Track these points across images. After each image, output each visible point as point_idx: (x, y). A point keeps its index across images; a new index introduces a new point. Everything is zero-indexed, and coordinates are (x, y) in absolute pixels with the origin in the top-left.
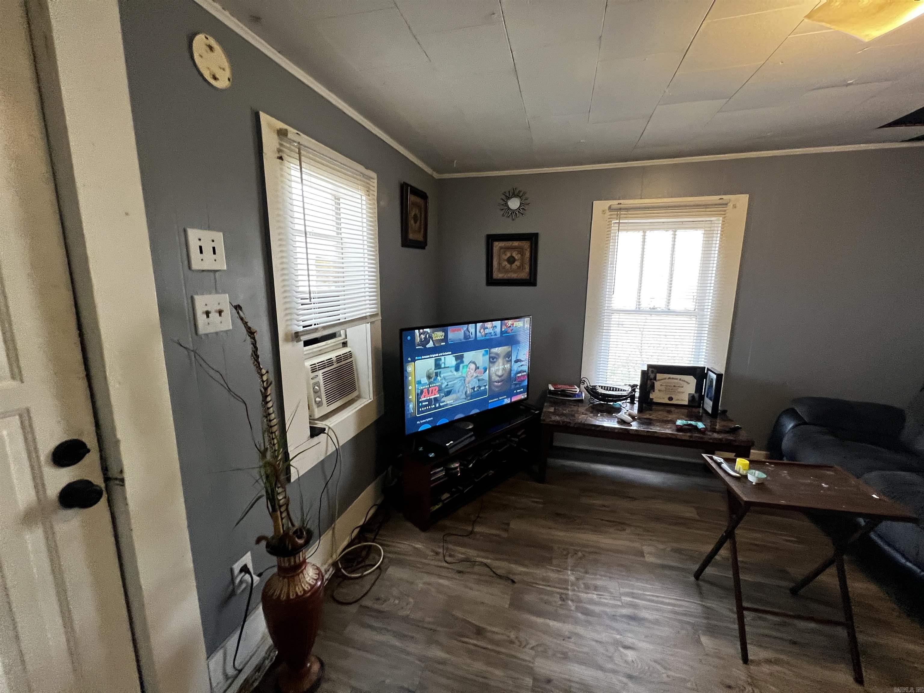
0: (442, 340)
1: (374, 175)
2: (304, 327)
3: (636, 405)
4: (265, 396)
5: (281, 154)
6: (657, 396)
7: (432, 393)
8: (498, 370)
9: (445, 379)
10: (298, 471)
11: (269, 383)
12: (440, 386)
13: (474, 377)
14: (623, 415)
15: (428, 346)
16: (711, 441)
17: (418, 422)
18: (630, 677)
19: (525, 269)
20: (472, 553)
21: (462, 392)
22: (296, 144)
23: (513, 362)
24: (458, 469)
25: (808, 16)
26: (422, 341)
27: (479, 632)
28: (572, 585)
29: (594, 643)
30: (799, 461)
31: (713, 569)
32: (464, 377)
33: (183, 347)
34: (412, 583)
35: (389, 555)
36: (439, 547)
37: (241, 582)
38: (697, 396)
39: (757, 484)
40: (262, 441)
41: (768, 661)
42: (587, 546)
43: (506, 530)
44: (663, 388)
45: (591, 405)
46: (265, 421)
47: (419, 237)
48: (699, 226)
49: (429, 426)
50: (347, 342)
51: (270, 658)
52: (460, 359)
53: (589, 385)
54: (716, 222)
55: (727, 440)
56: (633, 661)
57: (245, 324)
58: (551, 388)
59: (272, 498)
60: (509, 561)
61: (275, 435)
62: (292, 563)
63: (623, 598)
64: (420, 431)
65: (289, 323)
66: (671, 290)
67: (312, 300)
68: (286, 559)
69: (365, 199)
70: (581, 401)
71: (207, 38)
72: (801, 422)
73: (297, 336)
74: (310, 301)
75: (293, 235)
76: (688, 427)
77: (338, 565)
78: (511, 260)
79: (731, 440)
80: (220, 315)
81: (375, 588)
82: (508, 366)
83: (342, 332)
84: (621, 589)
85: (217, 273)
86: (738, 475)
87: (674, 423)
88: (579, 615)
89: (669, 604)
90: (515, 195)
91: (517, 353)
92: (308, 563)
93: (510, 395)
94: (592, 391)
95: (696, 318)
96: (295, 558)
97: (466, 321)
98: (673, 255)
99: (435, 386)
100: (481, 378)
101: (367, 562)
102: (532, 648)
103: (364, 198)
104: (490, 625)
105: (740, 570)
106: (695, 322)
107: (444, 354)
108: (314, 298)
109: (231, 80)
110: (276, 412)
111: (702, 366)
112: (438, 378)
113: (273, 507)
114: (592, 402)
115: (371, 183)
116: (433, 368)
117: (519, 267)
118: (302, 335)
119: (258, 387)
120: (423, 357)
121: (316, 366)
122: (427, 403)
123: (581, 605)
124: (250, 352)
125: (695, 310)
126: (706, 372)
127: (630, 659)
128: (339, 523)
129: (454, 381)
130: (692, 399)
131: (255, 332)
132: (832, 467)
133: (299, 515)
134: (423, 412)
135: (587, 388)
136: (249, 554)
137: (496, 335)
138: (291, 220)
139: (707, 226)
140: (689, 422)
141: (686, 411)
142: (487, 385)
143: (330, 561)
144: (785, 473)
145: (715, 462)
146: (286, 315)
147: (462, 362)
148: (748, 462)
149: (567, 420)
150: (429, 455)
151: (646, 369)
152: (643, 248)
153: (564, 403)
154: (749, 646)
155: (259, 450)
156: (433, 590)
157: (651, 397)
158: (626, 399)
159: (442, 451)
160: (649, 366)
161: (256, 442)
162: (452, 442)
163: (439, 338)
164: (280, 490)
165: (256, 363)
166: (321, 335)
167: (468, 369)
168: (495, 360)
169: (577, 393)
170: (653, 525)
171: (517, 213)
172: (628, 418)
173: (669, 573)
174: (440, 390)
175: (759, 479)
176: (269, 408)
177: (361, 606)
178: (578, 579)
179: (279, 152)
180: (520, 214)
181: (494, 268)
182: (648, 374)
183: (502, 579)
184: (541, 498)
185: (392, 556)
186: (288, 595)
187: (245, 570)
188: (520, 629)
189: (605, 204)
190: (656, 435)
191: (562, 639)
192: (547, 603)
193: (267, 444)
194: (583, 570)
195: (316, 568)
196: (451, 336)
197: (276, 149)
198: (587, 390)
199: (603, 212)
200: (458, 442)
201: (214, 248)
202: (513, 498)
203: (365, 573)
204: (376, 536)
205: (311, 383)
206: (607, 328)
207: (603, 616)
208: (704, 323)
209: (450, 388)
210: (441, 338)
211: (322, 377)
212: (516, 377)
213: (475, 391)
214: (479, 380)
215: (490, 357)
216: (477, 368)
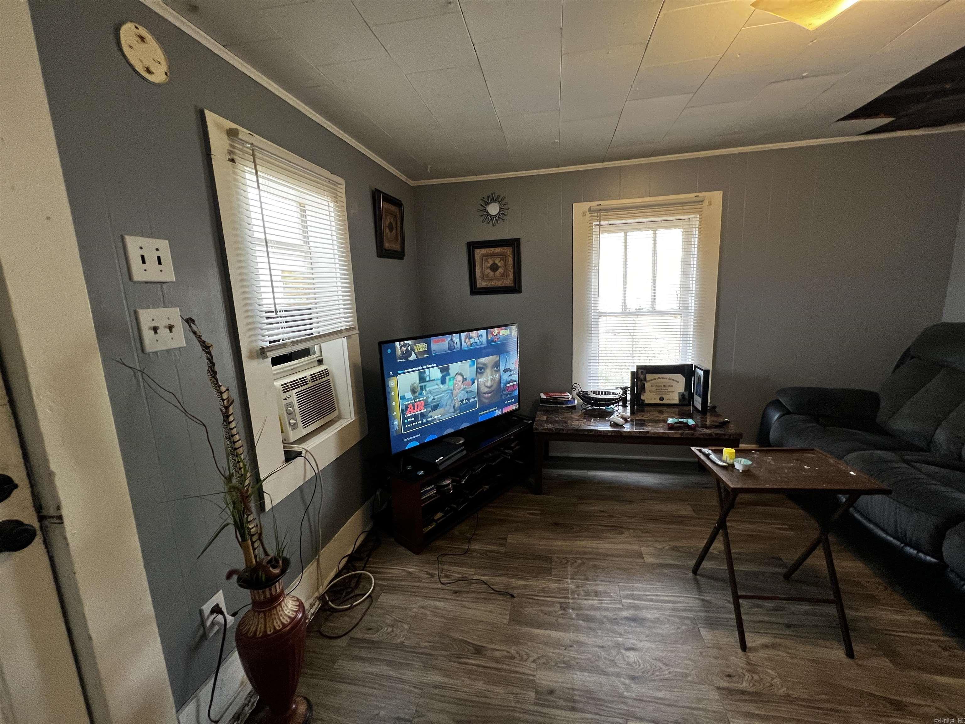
0: (425, 352)
1: (342, 181)
2: (270, 342)
3: (628, 408)
4: (226, 416)
5: (233, 156)
6: (649, 397)
7: (418, 408)
8: (487, 381)
9: (431, 392)
10: (270, 497)
11: (230, 402)
13: (462, 389)
14: (615, 418)
15: (410, 359)
16: (702, 436)
17: (405, 440)
18: (633, 678)
19: (509, 275)
20: (469, 571)
21: (450, 406)
22: (249, 145)
23: (502, 372)
24: (450, 486)
26: (403, 354)
27: (479, 651)
28: (573, 593)
29: (596, 649)
30: (784, 447)
31: (709, 563)
32: (451, 390)
33: (127, 366)
34: (406, 609)
35: (380, 582)
36: (434, 569)
37: (213, 624)
38: (686, 394)
39: (743, 471)
40: (227, 466)
41: (766, 646)
42: (586, 553)
43: (504, 545)
44: (654, 388)
45: (584, 410)
46: (228, 443)
47: (396, 247)
48: (679, 224)
49: (416, 444)
50: (322, 359)
51: (250, 704)
52: (445, 371)
53: (580, 391)
54: (694, 219)
55: (717, 434)
56: (635, 662)
57: (199, 338)
58: (543, 396)
59: (241, 527)
60: (507, 575)
61: (241, 458)
62: (268, 596)
63: (624, 601)
64: (409, 449)
65: (253, 338)
66: (655, 290)
67: (278, 313)
68: (260, 591)
70: (574, 408)
71: (137, 28)
72: (786, 413)
73: (263, 352)
74: (276, 314)
75: (252, 244)
76: (678, 425)
77: (325, 597)
78: (494, 268)
79: (721, 434)
80: (171, 331)
81: (365, 618)
82: (496, 376)
83: (317, 348)
84: (621, 592)
85: (164, 286)
86: (725, 464)
87: (665, 421)
88: (581, 622)
89: (669, 602)
90: (493, 199)
91: (506, 362)
92: (287, 594)
93: (500, 406)
94: (584, 397)
95: (681, 316)
96: (270, 590)
100: (469, 390)
101: (357, 592)
102: (534, 661)
103: (332, 205)
104: (489, 642)
105: (734, 562)
107: (428, 366)
108: (280, 311)
109: (168, 74)
111: (690, 363)
113: (243, 536)
114: (584, 407)
115: (338, 189)
116: (418, 381)
117: (503, 275)
118: (268, 351)
119: (217, 405)
120: (405, 371)
121: (288, 386)
122: (413, 419)
123: (582, 612)
124: (206, 368)
125: (679, 309)
126: (693, 369)
127: (632, 660)
128: (325, 553)
130: (682, 397)
131: (210, 347)
132: (813, 450)
133: (273, 542)
134: (409, 428)
135: (579, 394)
136: (221, 592)
137: (482, 344)
139: (685, 224)
140: (680, 420)
141: (677, 410)
142: (475, 397)
143: (317, 595)
144: (769, 459)
145: (704, 454)
146: (250, 330)
147: (448, 374)
148: (734, 451)
149: (559, 427)
150: (419, 472)
151: (635, 370)
153: (556, 411)
154: (746, 634)
155: (224, 476)
156: (428, 612)
157: (642, 398)
158: (618, 402)
159: (431, 467)
160: (639, 368)
161: (220, 467)
162: (442, 458)
163: (421, 350)
164: (250, 518)
165: (213, 379)
166: (291, 351)
167: (455, 381)
168: (483, 370)
169: (569, 399)
170: (651, 526)
171: (497, 218)
172: (621, 421)
173: (667, 571)
174: (426, 405)
175: (745, 466)
176: (232, 429)
177: (352, 638)
178: (578, 587)
179: (230, 154)
180: (501, 220)
181: (477, 277)
182: (637, 375)
183: (500, 594)
184: (539, 510)
185: (384, 583)
186: (265, 631)
187: (217, 610)
188: (520, 643)
189: (585, 206)
190: (648, 435)
191: (563, 648)
192: (548, 614)
193: (232, 467)
194: (583, 577)
195: (296, 599)
196: (434, 347)
197: (226, 151)
198: (579, 396)
199: (584, 214)
200: (447, 457)
201: (159, 258)
202: (510, 512)
203: (355, 604)
204: (366, 564)
205: (284, 404)
206: (595, 332)
207: (605, 620)
208: (689, 320)
209: (437, 401)
210: (423, 350)
211: (295, 397)
212: (506, 388)
213: (463, 404)
214: (467, 392)
215: (477, 368)
216: (464, 379)
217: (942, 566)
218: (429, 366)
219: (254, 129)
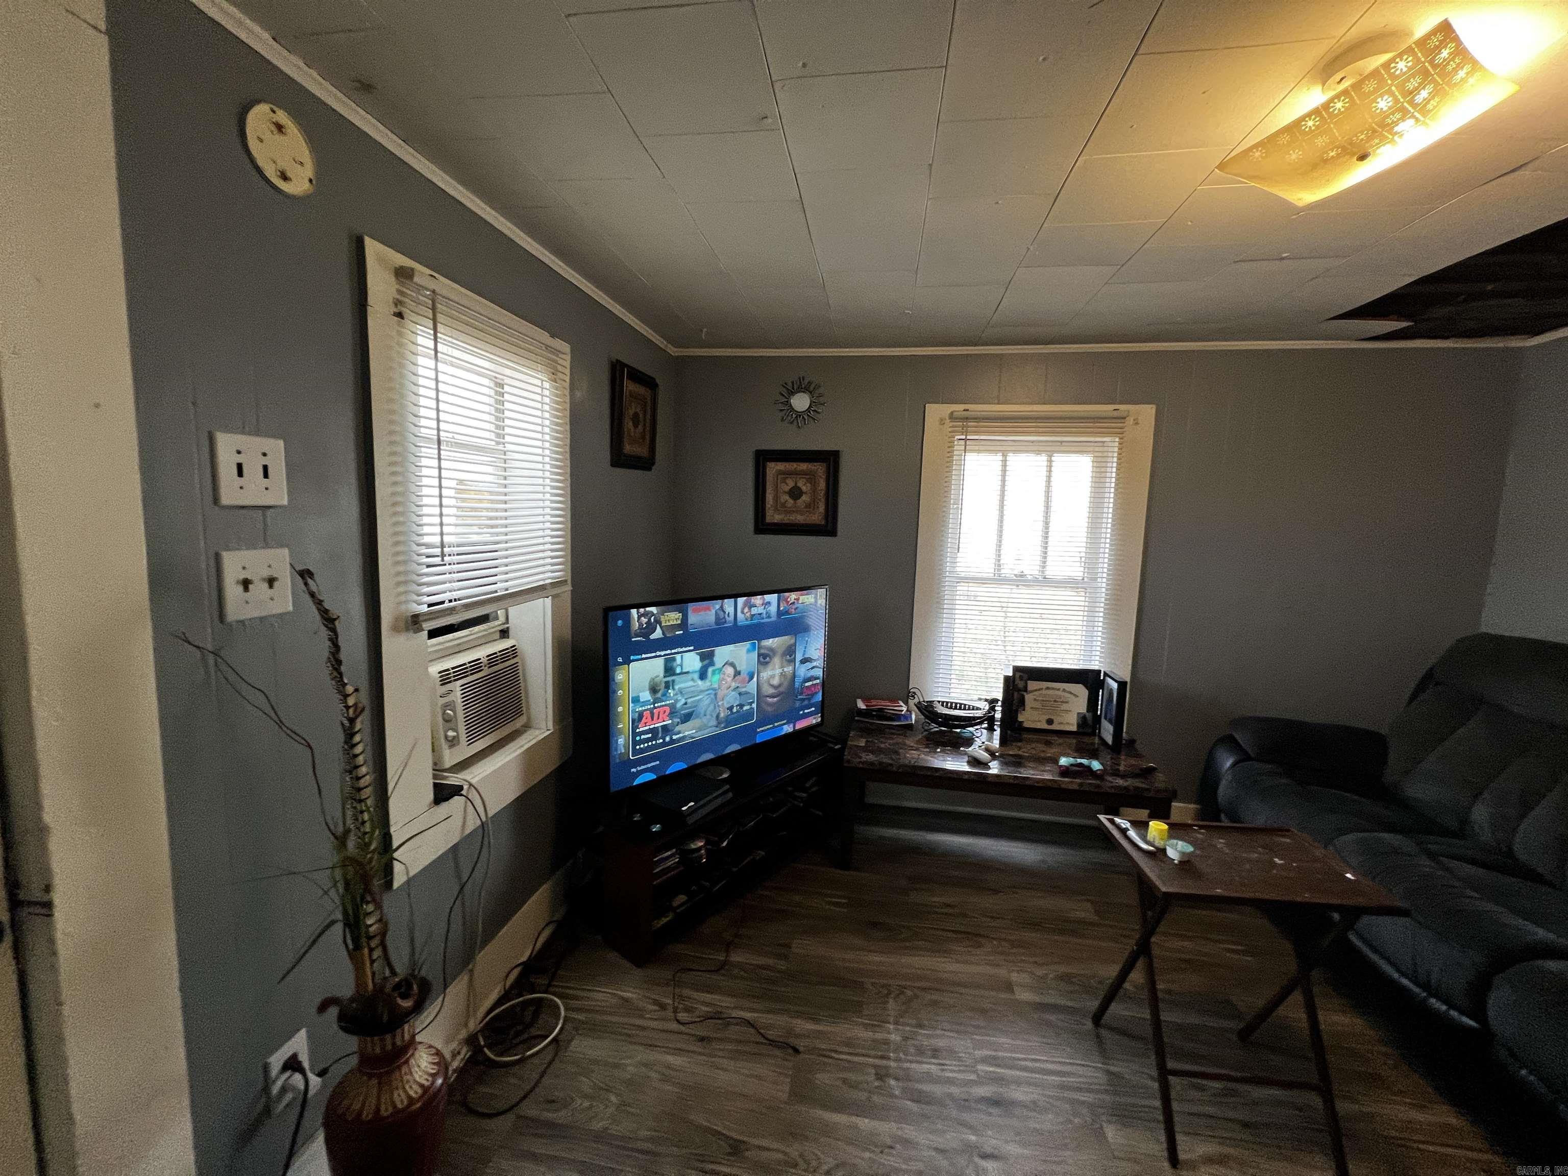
0: (679, 627)
1: (566, 347)
2: (430, 605)
3: (997, 733)
4: (350, 734)
5: (400, 309)
6: (1030, 717)
7: (658, 718)
8: (773, 677)
9: (681, 693)
10: (407, 868)
11: (359, 710)
12: (673, 706)
13: (732, 688)
14: (976, 750)
15: (652, 637)
16: (1113, 791)
17: (634, 770)
19: (818, 507)
20: (723, 1001)
21: (712, 715)
22: (428, 293)
23: (797, 663)
24: (703, 852)
25: (1221, 166)
26: (643, 629)
27: (736, 1149)
28: (897, 1049)
29: (932, 1154)
30: (1242, 823)
31: (1122, 1006)
32: (714, 689)
33: (192, 645)
34: (616, 1066)
35: (574, 1015)
36: (667, 996)
37: (284, 1090)
38: (1089, 716)
39: (1180, 862)
40: (340, 817)
41: (1210, 1160)
42: (920, 978)
43: (785, 957)
44: (1038, 704)
45: (926, 733)
46: (348, 779)
47: (641, 451)
48: (1086, 449)
49: (651, 776)
50: (508, 628)
52: (708, 658)
53: (922, 700)
54: (1110, 444)
55: (1136, 788)
57: (319, 603)
58: (861, 705)
59: (353, 923)
60: (788, 1012)
61: (366, 806)
62: (389, 1047)
63: (980, 1067)
64: (637, 785)
65: (403, 598)
66: (1046, 547)
67: (446, 558)
68: (376, 1039)
69: (548, 387)
70: (910, 727)
71: (274, 112)
72: (1243, 757)
73: (415, 622)
74: (443, 560)
75: (416, 446)
76: (1077, 769)
77: (479, 1041)
78: (795, 493)
79: (1142, 788)
80: (271, 586)
81: (546, 1081)
82: (789, 669)
83: (500, 613)
84: (976, 1052)
85: (269, 513)
86: (1152, 848)
87: (1056, 761)
88: (909, 1104)
89: (1054, 1073)
90: (802, 388)
91: (805, 648)
92: (420, 1043)
93: (793, 717)
94: (927, 710)
95: (1086, 593)
96: (394, 1037)
97: (719, 593)
98: (1048, 492)
99: (665, 705)
100: (744, 690)
101: (534, 1031)
103: (547, 385)
104: (752, 1134)
105: (1161, 1005)
106: (1083, 599)
108: (450, 555)
109: (314, 182)
110: (370, 763)
111: (1096, 668)
112: (670, 691)
113: (356, 941)
114: (926, 728)
115: (560, 361)
116: (662, 674)
117: (808, 506)
118: (426, 620)
119: (336, 714)
120: (644, 656)
121: (450, 674)
122: (650, 735)
123: (910, 1085)
124: (326, 654)
125: (1083, 579)
126: (1102, 678)
128: (483, 958)
129: (698, 695)
130: (1083, 721)
131: (335, 619)
132: (1288, 831)
133: (406, 952)
134: (642, 751)
135: (919, 706)
136: (303, 1033)
137: (769, 617)
138: (415, 420)
139: (1097, 449)
140: (1079, 761)
141: (1074, 741)
142: (753, 702)
143: (463, 1034)
144: (1220, 843)
145: (1118, 827)
146: (399, 584)
147: (712, 664)
148: (1166, 827)
149: (886, 760)
150: (652, 827)
151: (1011, 674)
152: (1004, 481)
153: (881, 731)
154: (1180, 1138)
155: (333, 834)
156: (653, 1075)
157: (1020, 719)
158: (981, 723)
159: (673, 820)
160: (1016, 669)
161: (328, 818)
162: (692, 804)
163: (672, 623)
164: (370, 908)
165: (335, 674)
166: (461, 620)
167: (722, 676)
168: (768, 659)
169: (903, 713)
170: (1029, 935)
171: (806, 417)
172: (985, 756)
173: (1052, 1018)
174: (673, 713)
175: (1183, 854)
176: (356, 756)
177: (519, 1117)
178: (906, 1039)
179: (396, 305)
180: (811, 419)
181: (768, 506)
182: (1014, 681)
183: (776, 1046)
184: (844, 897)
185: (581, 1017)
186: (378, 1110)
187: (293, 1064)
188: (806, 1138)
189: (945, 409)
190: (1028, 783)
191: (878, 1150)
192: (854, 1086)
193: (349, 821)
194: (914, 1022)
195: (434, 1051)
196: (693, 619)
197: (391, 300)
198: (918, 708)
199: (942, 422)
200: (702, 803)
201: (265, 468)
202: (797, 898)
203: (529, 1053)
204: (551, 980)
205: (440, 704)
206: (950, 606)
207: (948, 1102)
208: (1098, 600)
209: (690, 708)
210: (675, 622)
211: (459, 693)
212: (802, 688)
213: (732, 713)
214: (740, 694)
215: (759, 655)
216: (737, 673)
217: (1485, 1035)
218: (681, 650)
219: (439, 267)
